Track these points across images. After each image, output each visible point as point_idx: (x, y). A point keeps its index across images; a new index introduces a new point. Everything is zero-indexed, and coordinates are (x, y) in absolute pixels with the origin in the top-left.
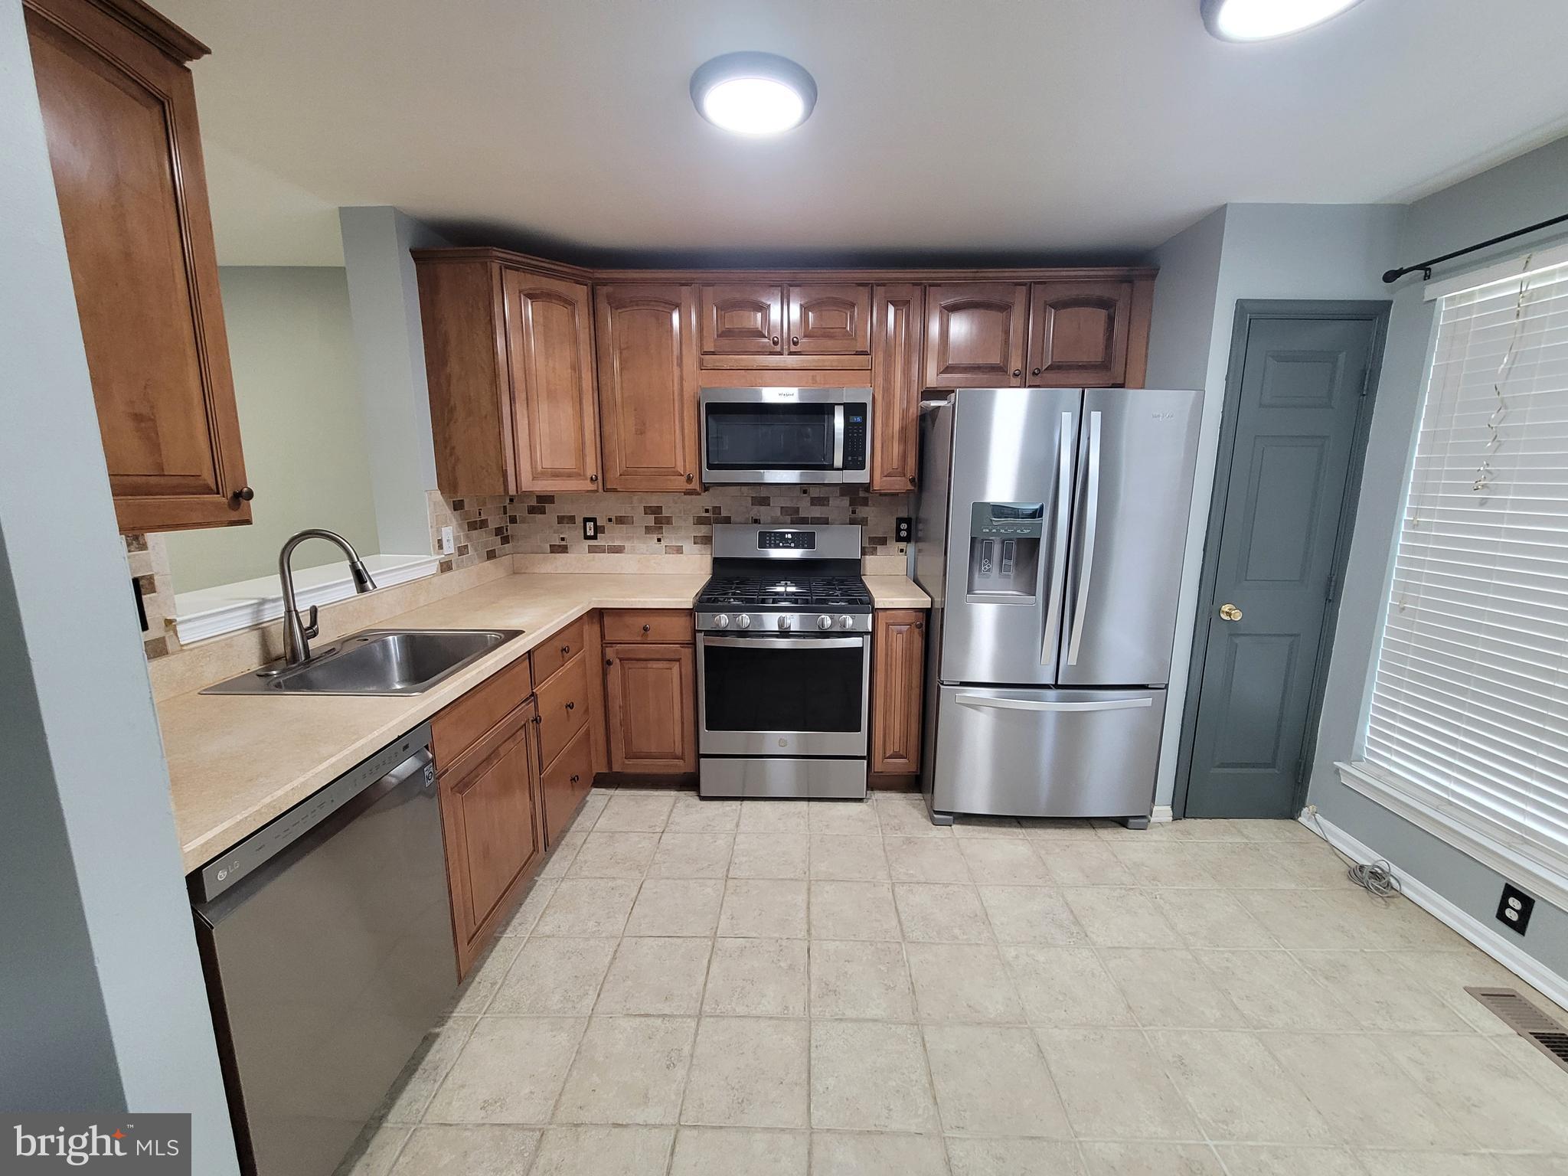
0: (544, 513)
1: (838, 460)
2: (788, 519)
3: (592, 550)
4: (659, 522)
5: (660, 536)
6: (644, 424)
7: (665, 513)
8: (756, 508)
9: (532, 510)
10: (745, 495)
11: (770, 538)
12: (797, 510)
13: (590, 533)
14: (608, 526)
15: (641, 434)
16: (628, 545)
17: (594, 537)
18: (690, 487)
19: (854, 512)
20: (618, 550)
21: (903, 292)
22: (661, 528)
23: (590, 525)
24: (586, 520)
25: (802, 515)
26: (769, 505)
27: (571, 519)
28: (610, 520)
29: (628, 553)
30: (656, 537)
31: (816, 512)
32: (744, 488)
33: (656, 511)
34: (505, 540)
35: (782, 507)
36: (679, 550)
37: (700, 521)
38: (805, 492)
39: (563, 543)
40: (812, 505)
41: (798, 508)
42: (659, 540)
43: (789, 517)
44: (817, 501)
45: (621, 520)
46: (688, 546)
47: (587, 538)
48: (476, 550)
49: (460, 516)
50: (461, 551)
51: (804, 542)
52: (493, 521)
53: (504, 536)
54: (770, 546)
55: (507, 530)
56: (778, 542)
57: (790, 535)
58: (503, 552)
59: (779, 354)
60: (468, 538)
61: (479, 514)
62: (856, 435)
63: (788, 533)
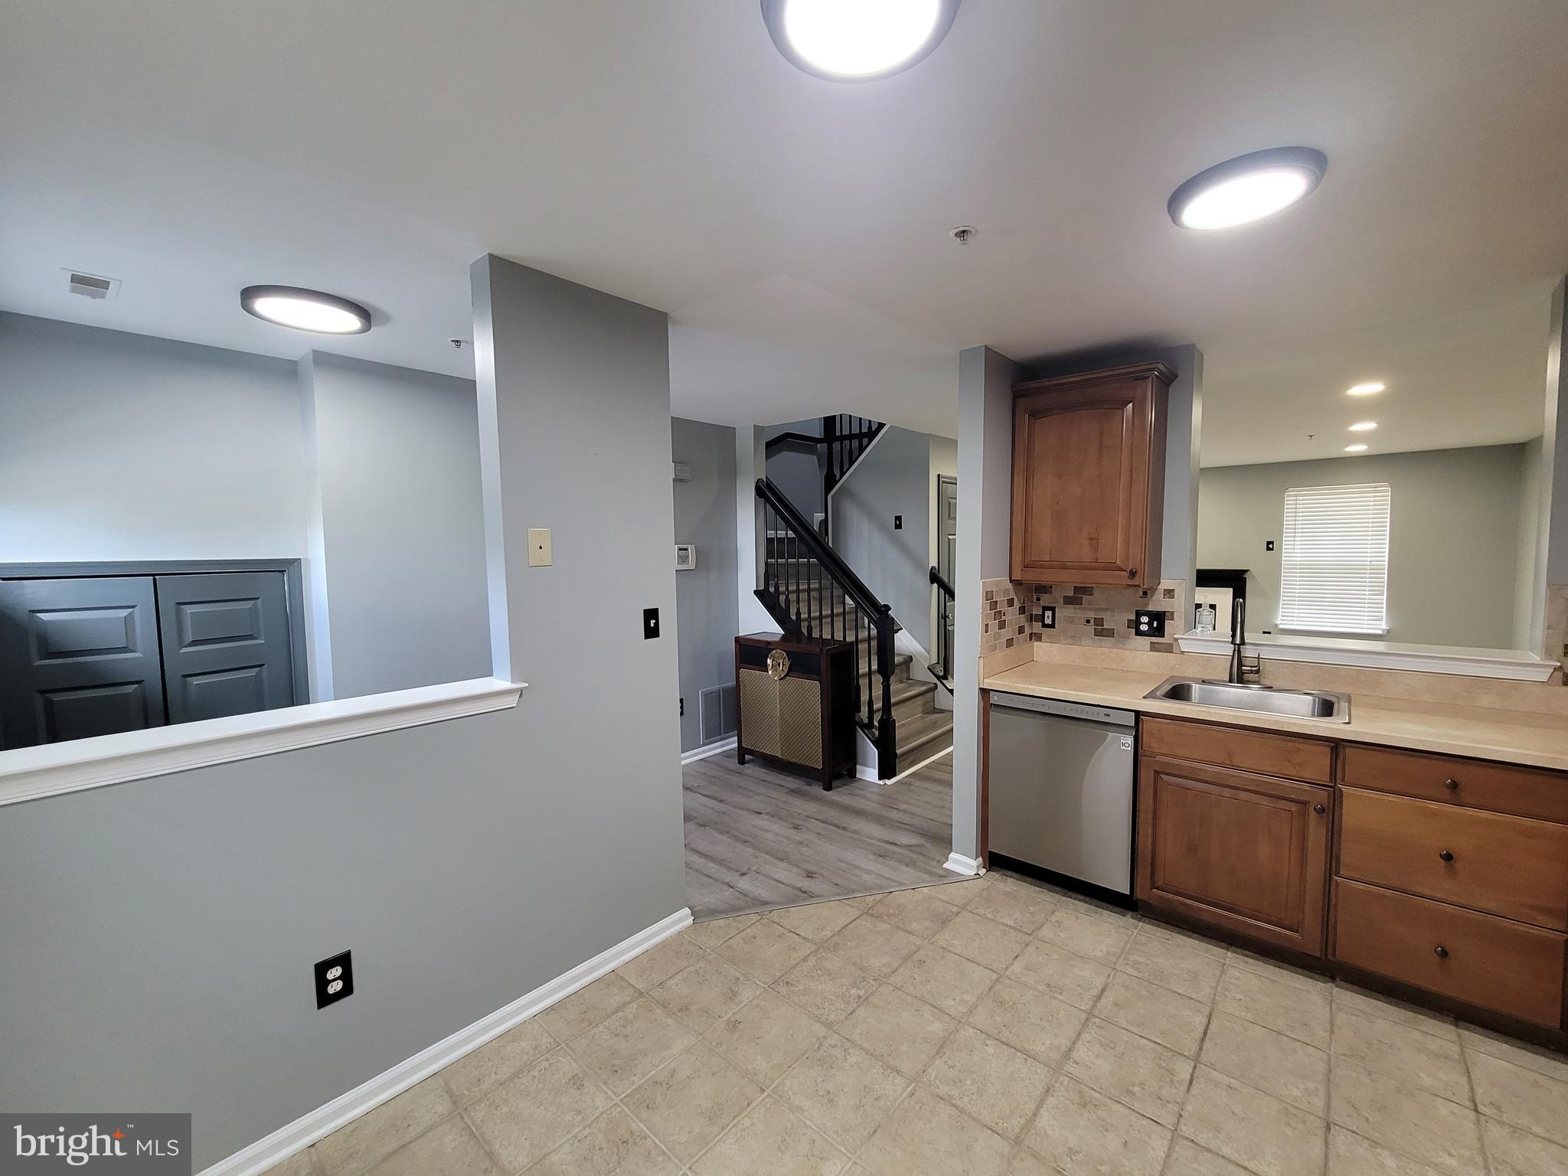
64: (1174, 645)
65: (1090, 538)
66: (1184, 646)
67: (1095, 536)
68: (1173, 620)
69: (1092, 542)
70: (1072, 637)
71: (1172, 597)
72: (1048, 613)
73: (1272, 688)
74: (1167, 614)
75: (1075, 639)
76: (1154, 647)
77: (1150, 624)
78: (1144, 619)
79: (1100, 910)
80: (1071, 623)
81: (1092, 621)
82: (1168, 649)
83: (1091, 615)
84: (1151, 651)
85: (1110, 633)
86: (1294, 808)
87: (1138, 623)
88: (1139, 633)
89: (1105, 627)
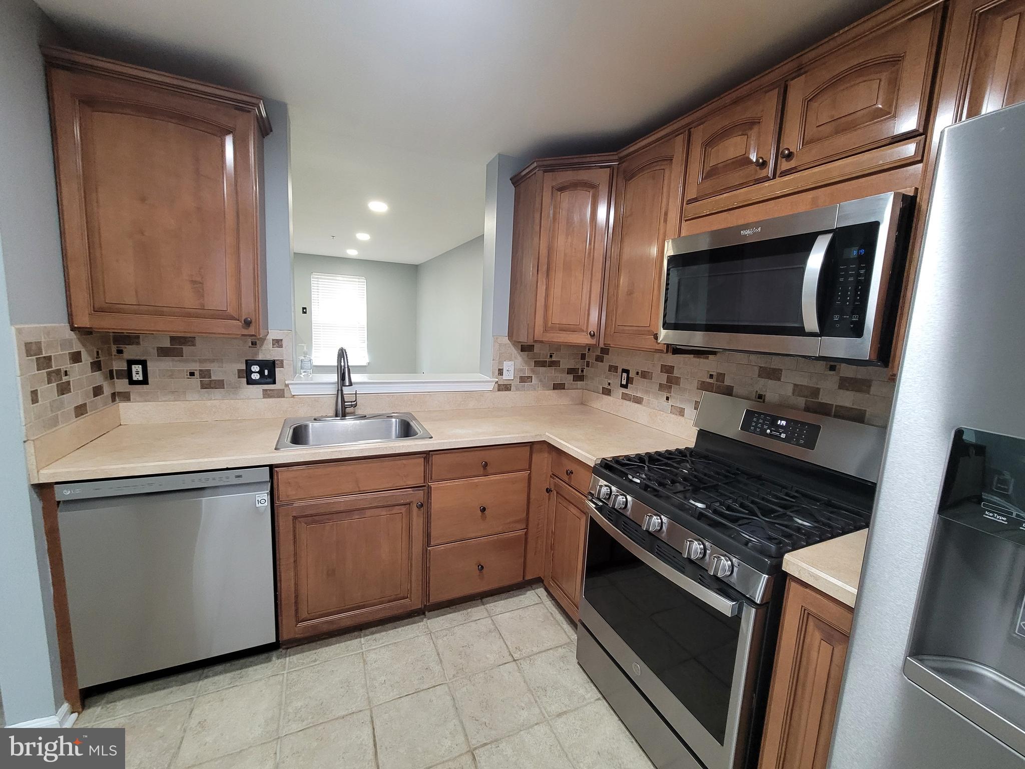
0: (602, 361)
1: (811, 322)
2: (800, 402)
3: (625, 397)
4: (670, 383)
5: (668, 395)
8: (762, 381)
9: (598, 359)
10: (753, 365)
11: (758, 420)
12: (816, 392)
13: (624, 382)
14: (636, 379)
15: (630, 295)
16: (645, 398)
17: (625, 386)
18: (659, 347)
20: (638, 401)
22: (670, 387)
23: (625, 375)
24: (624, 371)
25: (824, 398)
26: (779, 380)
27: (616, 368)
28: (637, 373)
29: (644, 406)
30: (665, 395)
31: (846, 399)
33: (668, 370)
34: (579, 378)
35: (795, 385)
36: (681, 412)
37: (704, 387)
38: (832, 368)
39: (609, 387)
40: (840, 388)
41: (819, 389)
42: (668, 399)
43: (804, 399)
44: (846, 384)
45: (645, 375)
46: (689, 410)
47: (622, 386)
48: (541, 381)
49: (528, 356)
50: (523, 379)
51: (800, 435)
52: (567, 363)
53: (577, 375)
54: (755, 429)
55: (582, 371)
56: (765, 427)
57: (784, 423)
58: (575, 387)
59: (767, 179)
60: (533, 371)
61: (551, 356)
62: (851, 279)
63: (782, 419)
64: (285, 390)
65: (192, 281)
66: (294, 390)
67: (199, 279)
68: (283, 367)
69: (195, 286)
70: (173, 392)
71: (281, 346)
72: (137, 369)
73: (365, 416)
74: (276, 362)
75: (178, 394)
76: (267, 394)
77: (261, 373)
78: (255, 368)
79: (244, 671)
80: (171, 377)
81: (197, 374)
82: (280, 394)
83: (195, 367)
84: (264, 398)
85: (219, 385)
86: (403, 509)
87: (249, 372)
88: (250, 382)
89: (213, 378)
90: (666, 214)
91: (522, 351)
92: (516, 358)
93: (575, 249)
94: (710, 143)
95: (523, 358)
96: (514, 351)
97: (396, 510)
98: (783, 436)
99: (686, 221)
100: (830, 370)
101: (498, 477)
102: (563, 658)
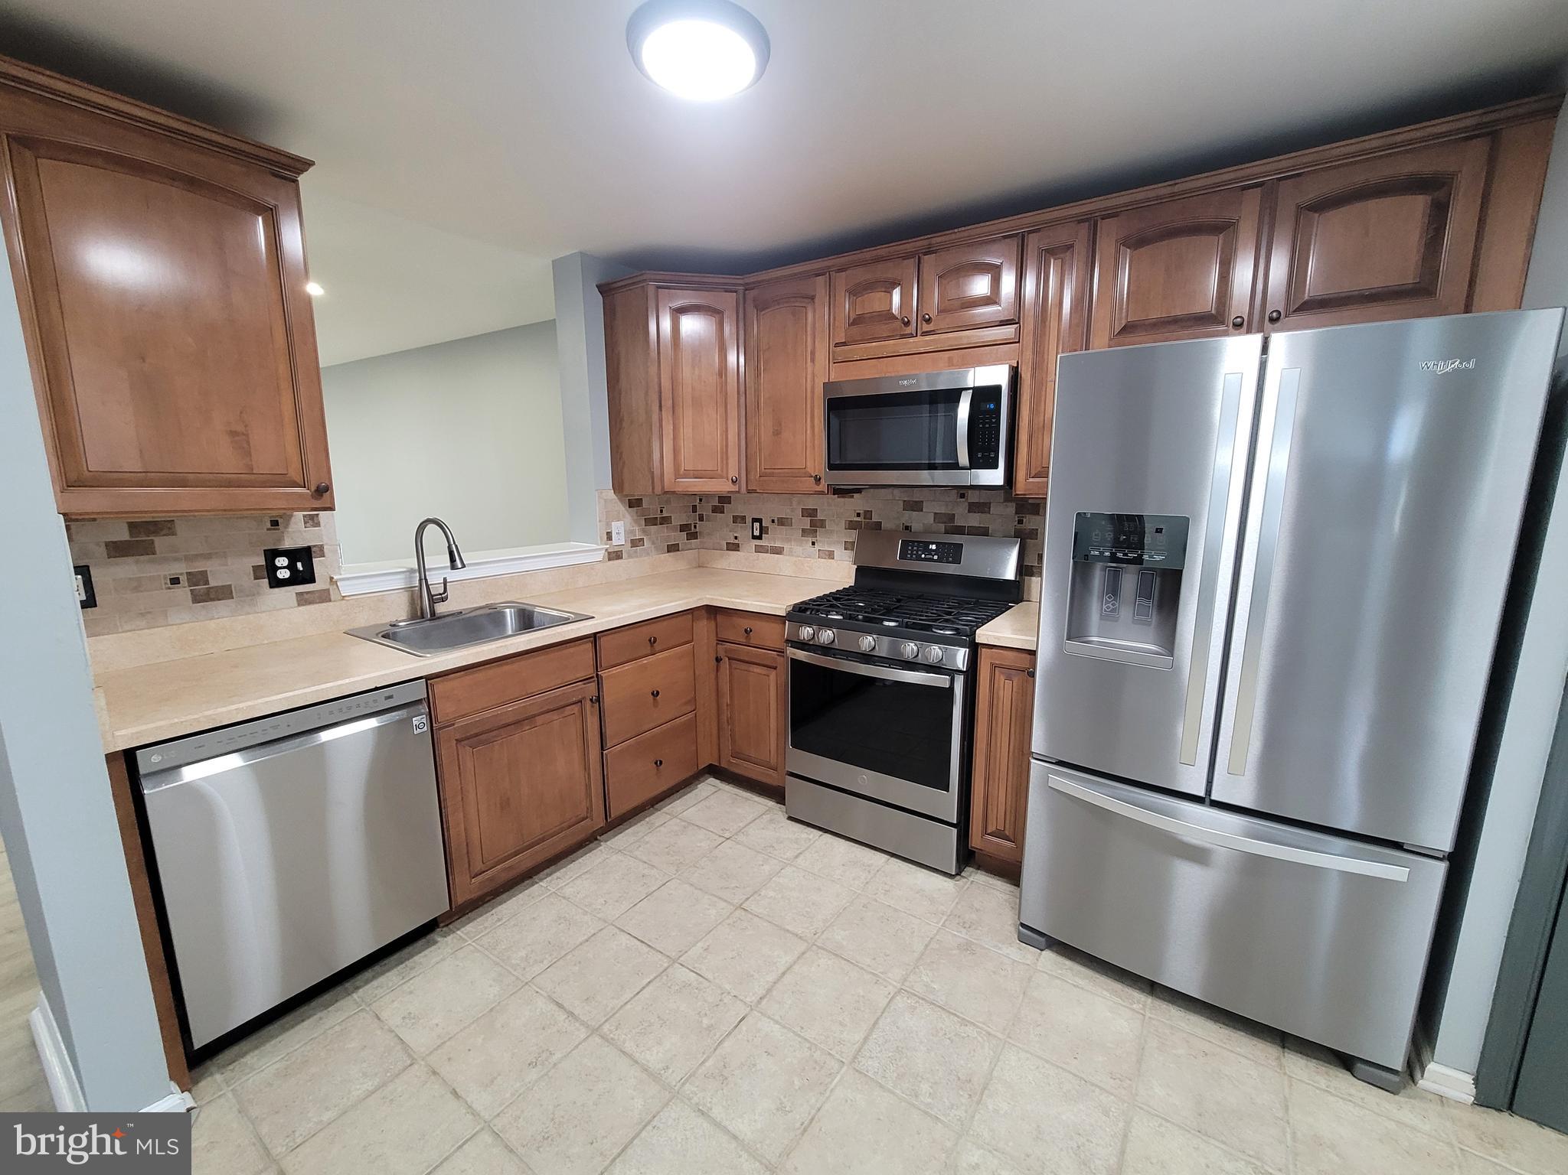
0: (723, 512)
1: (963, 458)
2: (942, 527)
3: (759, 549)
4: (815, 525)
5: (814, 540)
6: (780, 425)
7: (820, 516)
8: (908, 513)
9: (715, 510)
10: (897, 498)
11: (912, 548)
12: (951, 517)
13: (757, 533)
14: (772, 527)
15: (778, 434)
16: (786, 547)
17: (760, 538)
18: (819, 488)
19: (1020, 522)
20: (778, 551)
21: (1062, 236)
22: (815, 531)
23: (757, 525)
24: (755, 520)
25: (958, 522)
26: (922, 511)
27: (743, 518)
28: (773, 521)
29: (786, 555)
30: (810, 540)
31: (974, 520)
32: (896, 491)
33: (810, 513)
34: (693, 536)
35: (935, 513)
36: (831, 555)
37: (852, 526)
38: (962, 496)
39: (736, 541)
40: (969, 512)
41: (954, 514)
42: (813, 543)
43: (943, 525)
44: (974, 508)
45: (782, 522)
46: (840, 552)
47: (754, 537)
48: (653, 543)
49: (637, 513)
50: (635, 543)
51: (948, 554)
52: (678, 520)
53: (691, 532)
54: (911, 556)
55: (695, 527)
56: (920, 553)
57: (934, 547)
58: (689, 546)
59: (911, 336)
60: (644, 531)
61: (661, 511)
62: (987, 426)
63: (933, 543)
64: (331, 590)
65: (231, 431)
66: (345, 589)
67: (240, 428)
68: (324, 556)
69: (237, 438)
70: (142, 615)
71: (318, 525)
73: (461, 613)
74: (313, 549)
75: (151, 616)
76: (303, 600)
77: (291, 567)
78: (282, 561)
80: (136, 589)
81: (183, 579)
82: (324, 597)
83: (179, 569)
84: (299, 605)
85: (224, 593)
86: (576, 709)
87: (272, 569)
88: (276, 583)
89: (213, 583)
90: (813, 353)
91: (630, 507)
92: (624, 516)
93: (705, 382)
94: (855, 292)
95: (632, 516)
96: (621, 508)
97: (568, 710)
98: (936, 557)
99: (834, 363)
100: (961, 498)
101: (665, 654)
102: (771, 821)
